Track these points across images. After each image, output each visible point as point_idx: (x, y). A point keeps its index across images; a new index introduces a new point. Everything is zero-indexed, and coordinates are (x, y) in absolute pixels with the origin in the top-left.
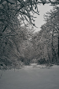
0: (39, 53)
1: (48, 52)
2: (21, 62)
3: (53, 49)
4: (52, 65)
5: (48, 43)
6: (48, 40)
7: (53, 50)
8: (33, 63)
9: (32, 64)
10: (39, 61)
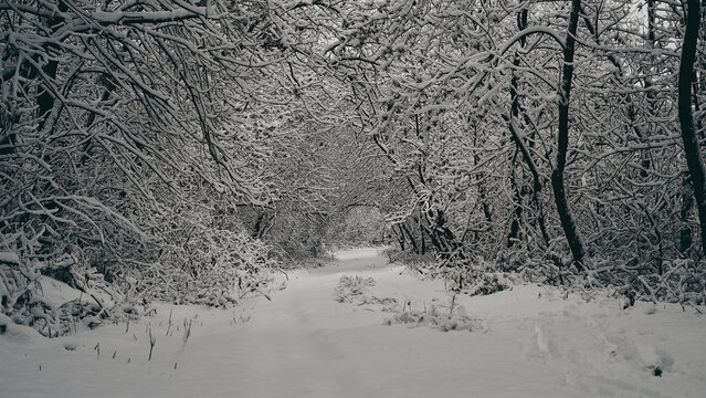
0: (400, 165)
1: (477, 158)
2: (244, 235)
3: (515, 138)
4: (502, 281)
5: (480, 83)
6: (475, 59)
7: (519, 144)
8: (352, 238)
9: (341, 255)
10: (402, 227)
